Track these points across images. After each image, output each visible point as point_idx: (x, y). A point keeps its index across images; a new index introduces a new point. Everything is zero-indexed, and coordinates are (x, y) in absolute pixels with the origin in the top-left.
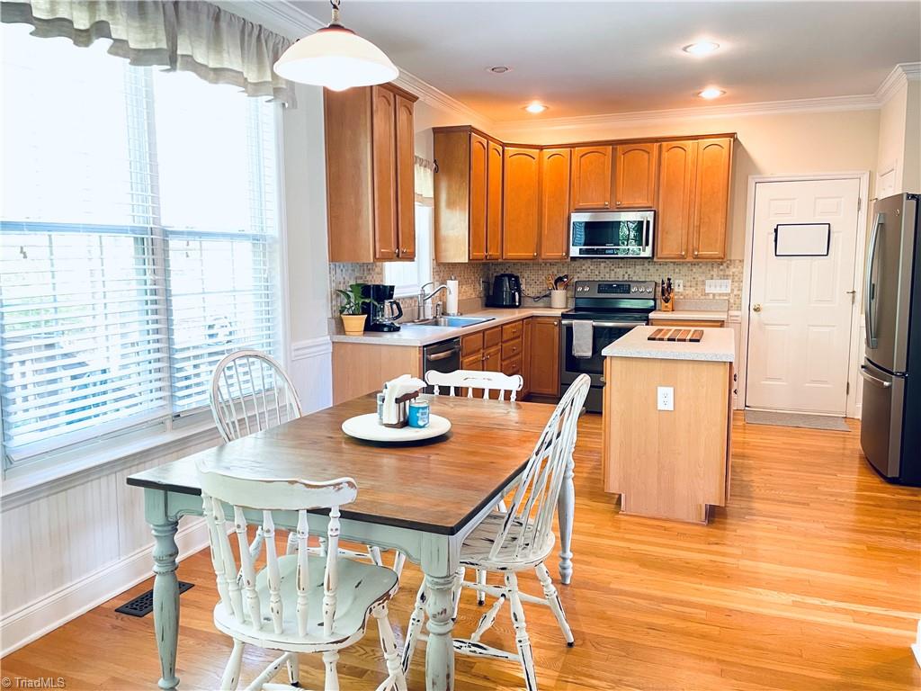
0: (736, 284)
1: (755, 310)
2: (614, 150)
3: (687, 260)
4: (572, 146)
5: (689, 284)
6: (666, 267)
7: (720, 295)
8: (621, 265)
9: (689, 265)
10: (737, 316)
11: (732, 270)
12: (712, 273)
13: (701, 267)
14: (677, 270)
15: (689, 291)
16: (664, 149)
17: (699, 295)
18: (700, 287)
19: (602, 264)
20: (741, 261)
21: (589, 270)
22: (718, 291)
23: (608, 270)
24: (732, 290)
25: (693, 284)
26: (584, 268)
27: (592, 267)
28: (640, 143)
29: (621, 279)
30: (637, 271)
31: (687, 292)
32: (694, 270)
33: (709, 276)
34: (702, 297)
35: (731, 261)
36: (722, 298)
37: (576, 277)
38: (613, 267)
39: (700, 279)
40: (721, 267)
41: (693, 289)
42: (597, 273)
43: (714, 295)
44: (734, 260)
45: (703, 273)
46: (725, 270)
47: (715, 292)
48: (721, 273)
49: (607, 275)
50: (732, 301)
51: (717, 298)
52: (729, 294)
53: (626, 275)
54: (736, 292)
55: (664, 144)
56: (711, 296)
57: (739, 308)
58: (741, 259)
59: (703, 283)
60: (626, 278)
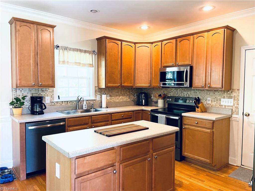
0: (236, 101)
1: (246, 115)
2: (176, 41)
3: (206, 89)
4: (162, 41)
5: (213, 100)
6: (204, 92)
7: (228, 106)
8: (186, 90)
9: (214, 91)
10: (237, 118)
11: (234, 94)
12: (224, 95)
13: (219, 92)
14: (208, 93)
15: (214, 103)
16: (195, 38)
17: (218, 105)
18: (218, 102)
19: (179, 90)
20: (238, 90)
21: (174, 92)
22: (227, 104)
23: (181, 92)
24: (234, 104)
25: (215, 100)
26: (172, 91)
27: (175, 91)
28: (187, 36)
29: (185, 96)
30: (192, 93)
31: (213, 104)
32: (216, 94)
33: (223, 97)
34: (219, 107)
35: (233, 89)
36: (229, 108)
37: (169, 94)
38: (182, 91)
39: (219, 98)
40: (228, 93)
41: (216, 103)
42: (177, 93)
43: (225, 106)
44: (235, 89)
45: (220, 95)
46: (230, 94)
47: (225, 105)
48: (229, 95)
49: (180, 94)
50: (234, 110)
51: (226, 107)
52: (232, 106)
53: (188, 95)
54: (236, 105)
55: (195, 36)
56: (224, 107)
57: (238, 114)
58: (238, 89)
59: (220, 100)
60: (188, 96)
